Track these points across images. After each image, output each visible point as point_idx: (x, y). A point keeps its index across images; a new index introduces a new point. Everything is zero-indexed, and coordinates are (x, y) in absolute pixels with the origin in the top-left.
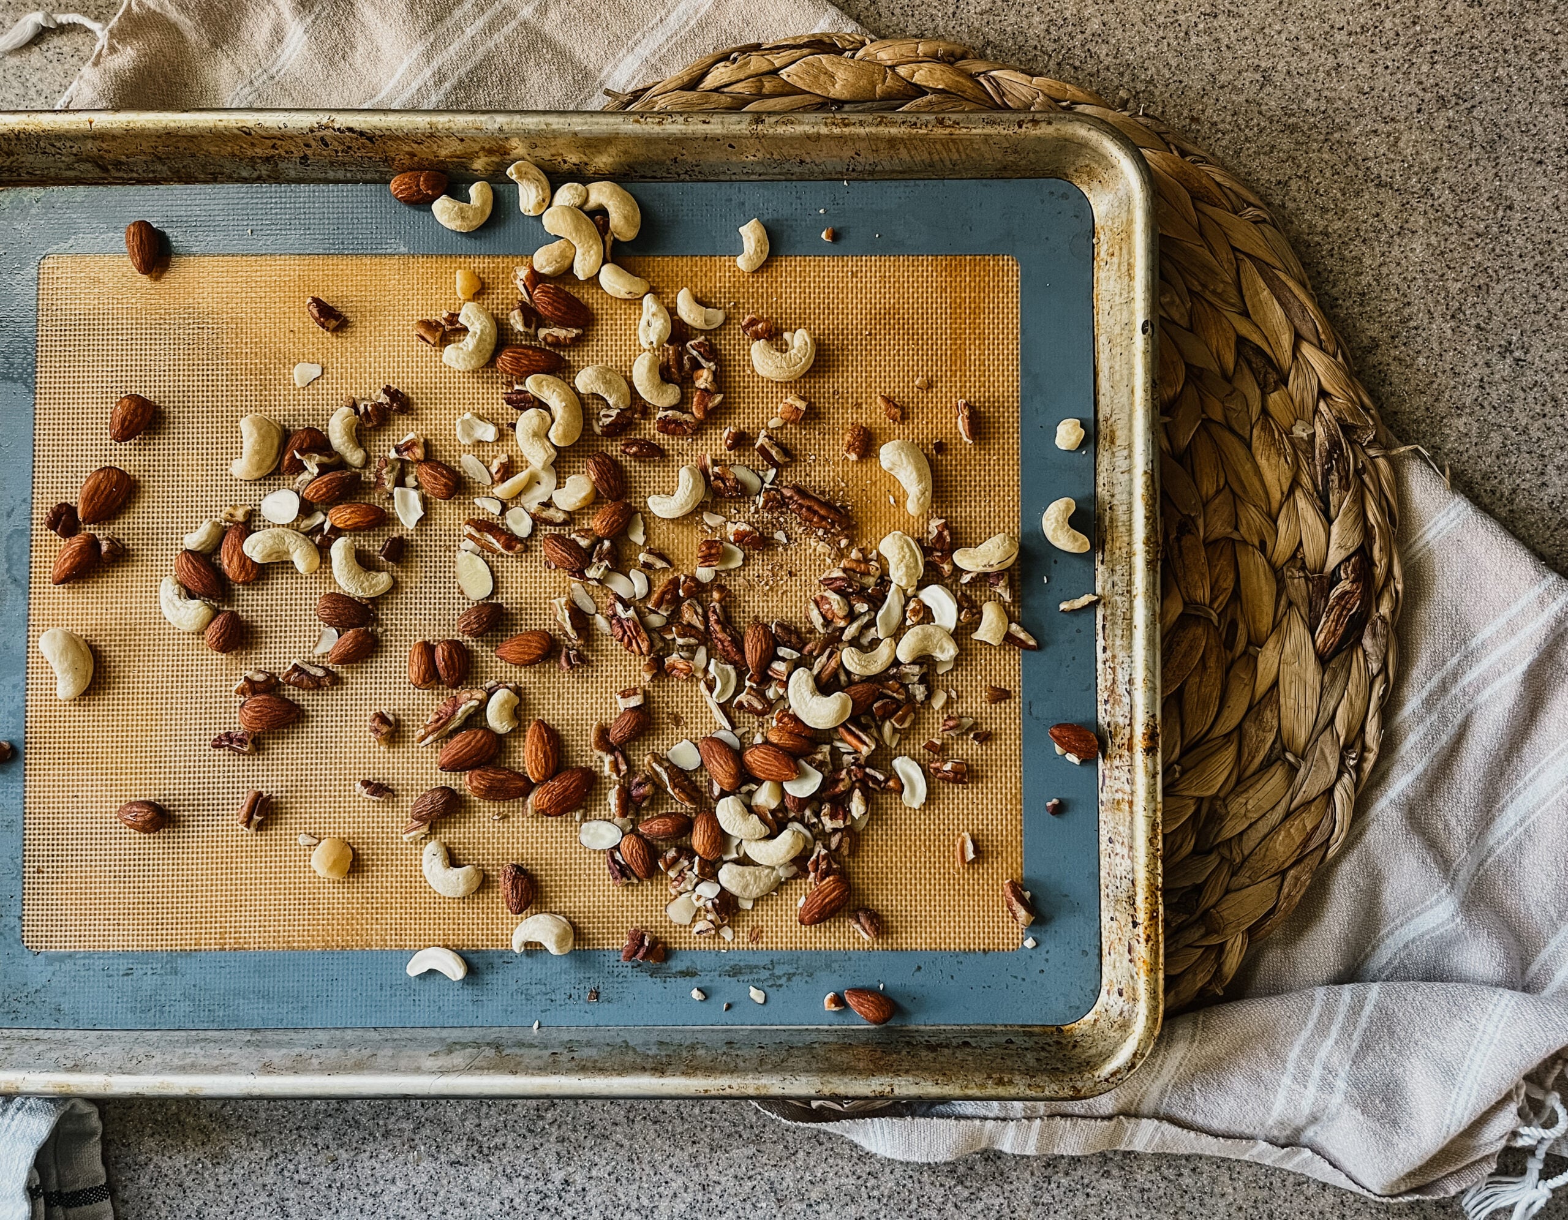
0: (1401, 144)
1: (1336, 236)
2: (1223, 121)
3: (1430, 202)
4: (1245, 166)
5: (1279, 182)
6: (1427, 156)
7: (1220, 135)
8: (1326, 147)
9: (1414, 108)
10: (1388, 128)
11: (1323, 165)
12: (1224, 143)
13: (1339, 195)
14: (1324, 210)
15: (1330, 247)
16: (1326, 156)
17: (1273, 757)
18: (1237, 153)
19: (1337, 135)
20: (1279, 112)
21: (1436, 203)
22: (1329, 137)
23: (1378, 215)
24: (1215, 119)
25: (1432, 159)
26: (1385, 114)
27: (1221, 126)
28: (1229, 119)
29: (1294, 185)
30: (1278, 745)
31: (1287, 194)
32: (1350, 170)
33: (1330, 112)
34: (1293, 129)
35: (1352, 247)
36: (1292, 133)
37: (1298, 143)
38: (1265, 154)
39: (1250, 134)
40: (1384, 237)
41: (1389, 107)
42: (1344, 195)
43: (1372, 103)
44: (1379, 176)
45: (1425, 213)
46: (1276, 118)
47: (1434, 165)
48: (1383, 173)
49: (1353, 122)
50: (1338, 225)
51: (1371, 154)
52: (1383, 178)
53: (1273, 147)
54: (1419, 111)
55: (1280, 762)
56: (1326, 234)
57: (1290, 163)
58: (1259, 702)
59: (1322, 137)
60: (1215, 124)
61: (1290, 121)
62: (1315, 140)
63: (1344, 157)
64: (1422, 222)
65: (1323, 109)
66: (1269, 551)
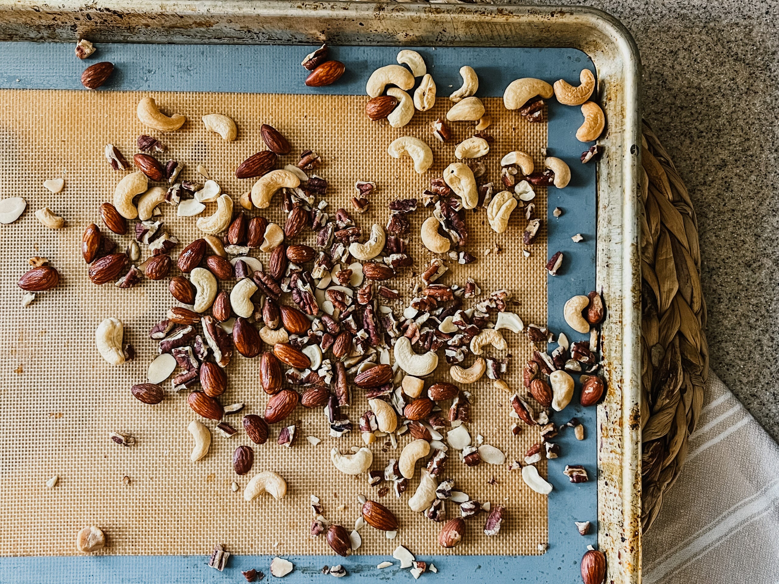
0: (753, 34)
1: (705, 90)
2: (639, 8)
3: (769, 74)
4: (650, 39)
5: (672, 52)
6: (769, 43)
7: (635, 17)
8: (704, 32)
9: (764, 11)
10: (745, 23)
11: (701, 43)
12: (638, 22)
13: (710, 63)
14: (699, 73)
15: (700, 97)
16: (704, 37)
18: (646, 30)
19: (712, 24)
20: (676, 5)
21: (772, 75)
22: (707, 24)
23: (733, 79)
24: (633, 6)
25: (772, 46)
26: (745, 13)
27: (637, 11)
28: (643, 6)
29: (681, 54)
31: (676, 60)
32: (719, 48)
33: (709, 8)
34: (683, 17)
35: (715, 99)
36: (683, 20)
37: (686, 27)
38: (664, 32)
39: (655, 18)
40: (736, 94)
41: (747, 9)
42: (713, 64)
43: (736, 5)
44: (737, 54)
45: (765, 81)
46: (673, 9)
47: (773, 50)
48: (739, 51)
49: (723, 16)
50: (707, 83)
51: (733, 39)
52: (740, 55)
53: (670, 27)
54: (767, 13)
56: (699, 89)
57: (679, 39)
59: (702, 24)
60: (633, 9)
61: (682, 12)
62: (697, 26)
63: (715, 39)
64: (762, 86)
65: (704, 6)
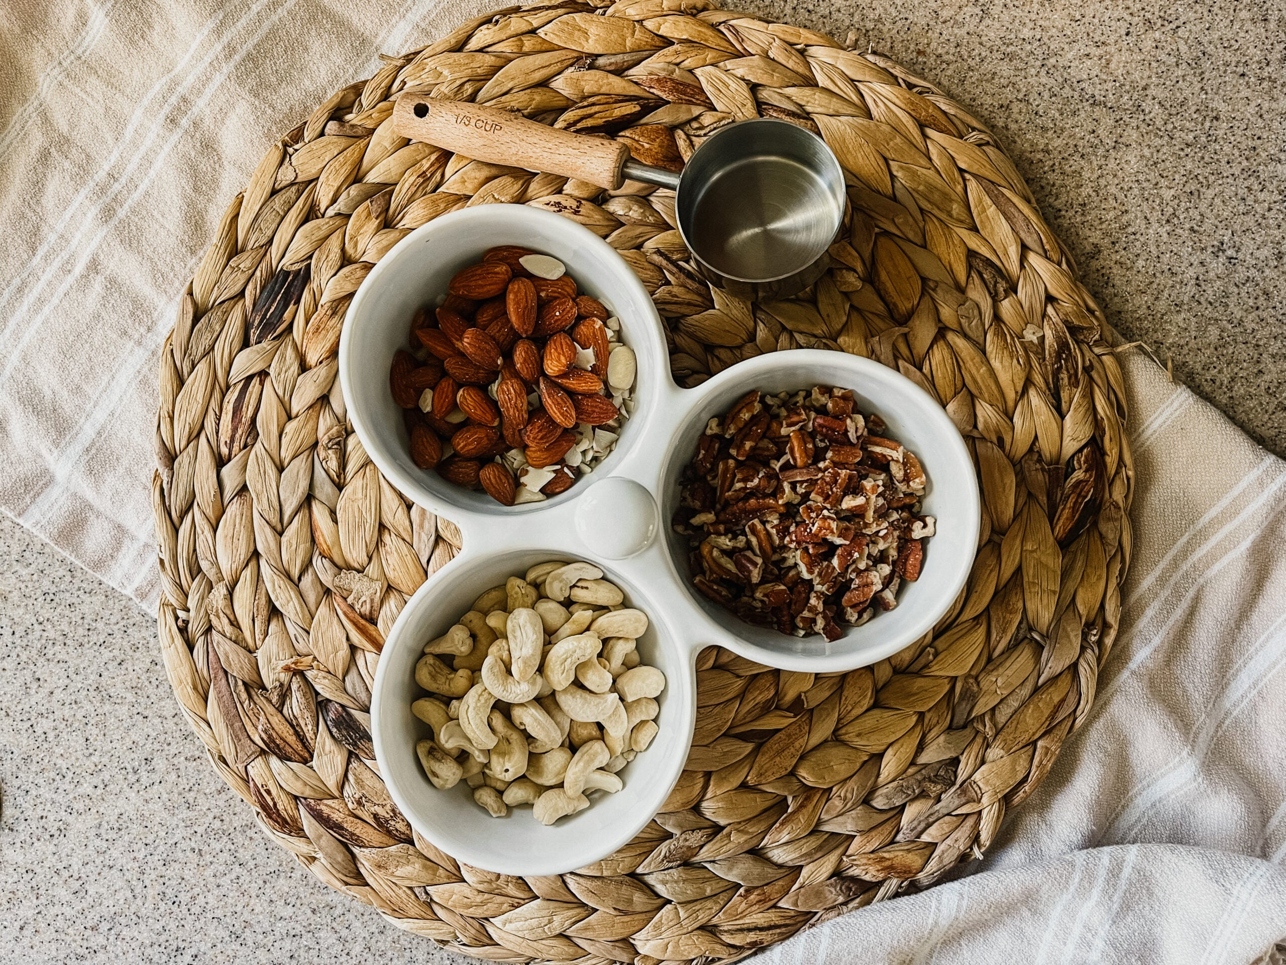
0: (1113, 66)
1: (1056, 152)
2: (947, 53)
3: (1142, 117)
4: (969, 93)
5: (1002, 106)
6: (1137, 76)
7: (944, 66)
8: (1043, 72)
9: (1123, 32)
10: (1098, 52)
11: (1042, 88)
12: (949, 72)
13: (1057, 115)
14: (1044, 129)
15: (1051, 163)
16: (1044, 80)
17: (1021, 636)
18: (962, 82)
19: (1053, 61)
20: (998, 42)
21: (1147, 118)
22: (1045, 62)
23: (1094, 131)
24: (940, 51)
25: (1142, 78)
26: (1096, 39)
27: (945, 57)
28: (952, 50)
29: (1015, 108)
30: (1024, 625)
31: (1009, 116)
32: (1067, 92)
33: (1045, 39)
34: (1011, 57)
35: (1072, 162)
36: (1010, 60)
37: (1017, 69)
38: (987, 81)
39: (973, 63)
40: (1101, 151)
41: (1099, 32)
42: (1062, 114)
43: (1084, 30)
44: (1093, 96)
45: (1138, 127)
46: (995, 48)
47: (1144, 83)
48: (1096, 93)
49: (1066, 47)
50: (1058, 142)
51: (1085, 77)
52: (1097, 97)
53: (995, 73)
54: (1127, 34)
55: (1026, 641)
56: (1048, 152)
57: (1010, 87)
58: (1005, 586)
59: (1039, 63)
60: (939, 56)
61: (1009, 50)
62: (1033, 66)
63: (1060, 80)
64: (1135, 136)
65: (1038, 37)
66: (1008, 447)
